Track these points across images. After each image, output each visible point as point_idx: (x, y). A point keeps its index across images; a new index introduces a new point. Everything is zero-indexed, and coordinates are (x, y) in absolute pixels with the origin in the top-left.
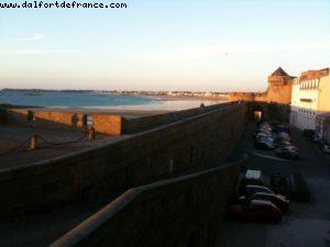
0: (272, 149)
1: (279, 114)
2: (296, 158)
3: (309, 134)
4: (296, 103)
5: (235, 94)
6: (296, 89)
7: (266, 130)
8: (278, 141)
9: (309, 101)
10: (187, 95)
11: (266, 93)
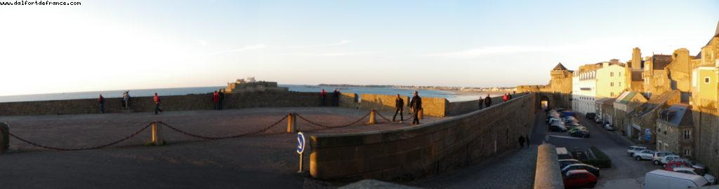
0: (565, 131)
1: (562, 102)
2: (587, 136)
3: (591, 117)
4: (577, 92)
5: (522, 87)
6: (576, 80)
7: (555, 115)
8: (569, 123)
9: (588, 89)
10: (477, 90)
11: (549, 86)
